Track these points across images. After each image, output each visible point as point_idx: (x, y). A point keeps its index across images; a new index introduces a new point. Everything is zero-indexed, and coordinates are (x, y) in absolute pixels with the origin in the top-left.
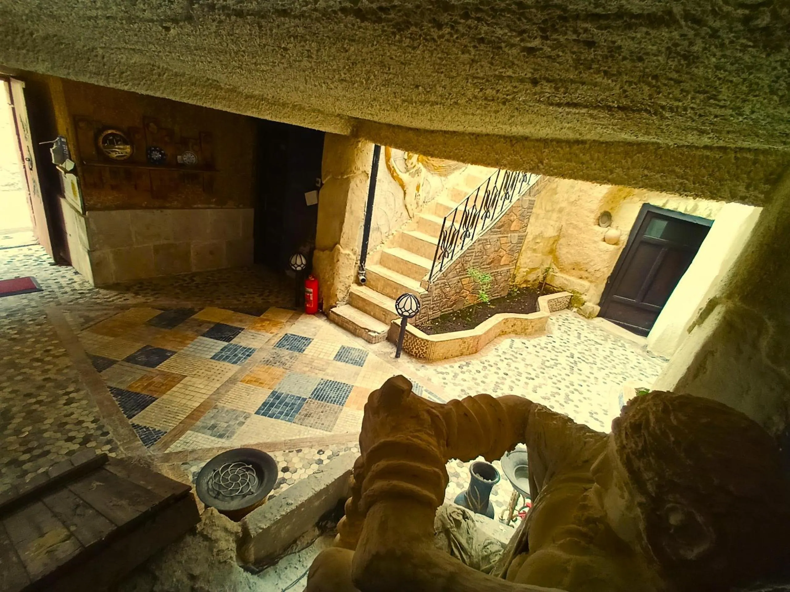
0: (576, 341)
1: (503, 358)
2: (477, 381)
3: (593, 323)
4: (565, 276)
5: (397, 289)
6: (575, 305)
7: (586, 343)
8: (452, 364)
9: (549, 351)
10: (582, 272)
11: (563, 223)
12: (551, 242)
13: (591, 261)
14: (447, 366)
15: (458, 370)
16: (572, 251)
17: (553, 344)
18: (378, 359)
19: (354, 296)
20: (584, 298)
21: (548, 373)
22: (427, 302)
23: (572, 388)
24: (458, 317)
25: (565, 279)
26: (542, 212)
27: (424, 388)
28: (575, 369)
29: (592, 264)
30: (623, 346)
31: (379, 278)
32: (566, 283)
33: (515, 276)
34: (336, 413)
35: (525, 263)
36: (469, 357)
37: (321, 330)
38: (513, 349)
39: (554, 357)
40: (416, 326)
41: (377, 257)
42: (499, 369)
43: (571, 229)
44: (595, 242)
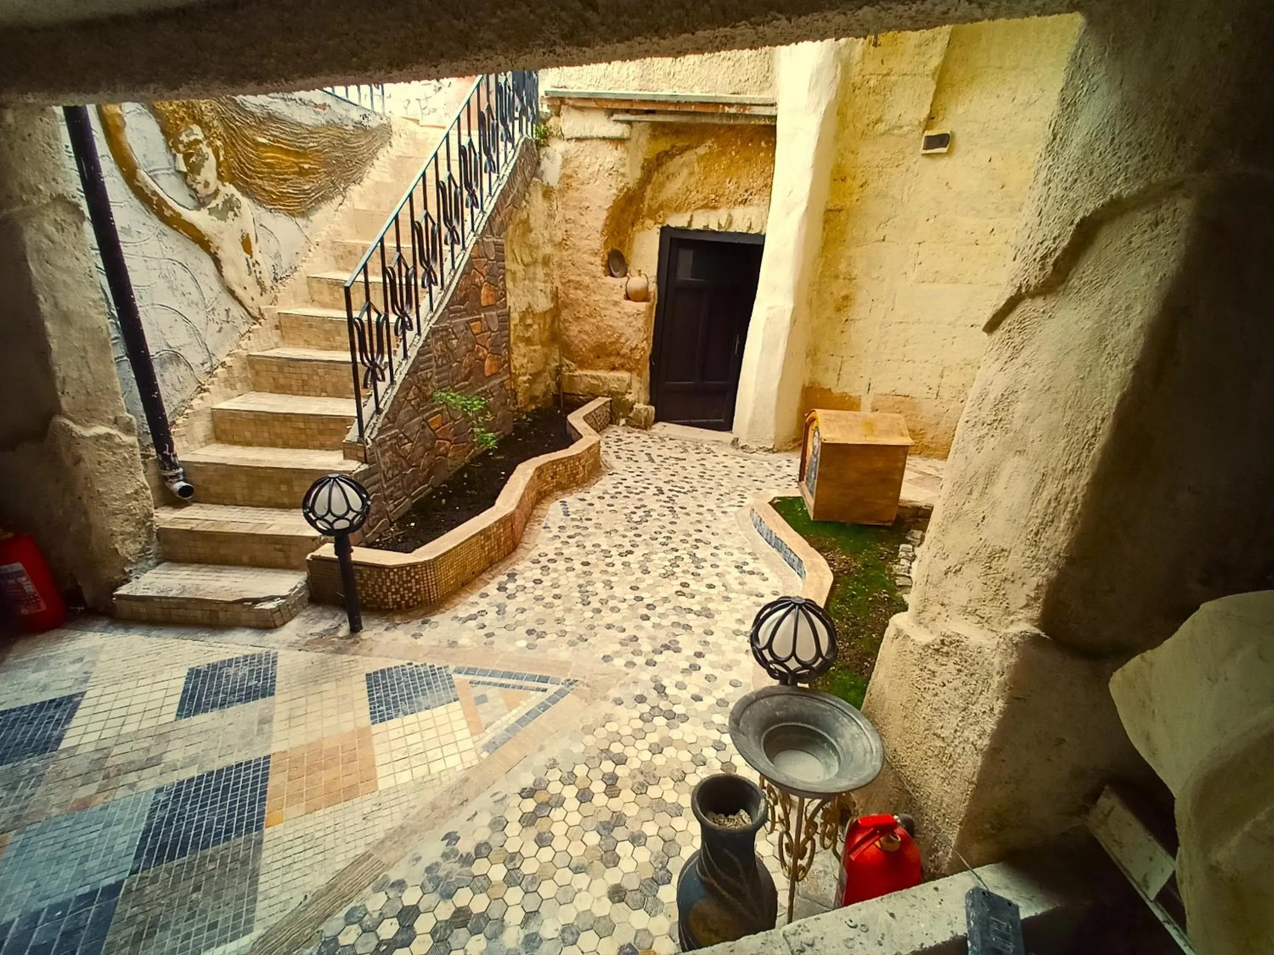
0: (651, 467)
1: (564, 538)
2: (546, 601)
3: (655, 434)
4: (589, 372)
5: (289, 482)
6: (621, 414)
7: (665, 465)
8: (483, 590)
9: (625, 497)
10: (612, 359)
11: (557, 283)
12: (549, 320)
13: (620, 337)
14: (474, 598)
15: (501, 597)
16: (587, 328)
17: (625, 483)
18: (312, 656)
19: (174, 537)
20: (629, 397)
21: (646, 533)
22: (376, 487)
23: (691, 540)
24: (446, 496)
25: (592, 377)
26: (519, 268)
27: (452, 668)
28: (677, 509)
29: (623, 340)
30: (710, 451)
31: (228, 471)
32: (596, 382)
33: (515, 394)
34: (244, 863)
35: (522, 366)
36: (508, 562)
37: (103, 657)
38: (573, 516)
39: (639, 504)
40: (370, 545)
41: (201, 427)
42: (569, 559)
43: (572, 291)
44: (616, 303)
